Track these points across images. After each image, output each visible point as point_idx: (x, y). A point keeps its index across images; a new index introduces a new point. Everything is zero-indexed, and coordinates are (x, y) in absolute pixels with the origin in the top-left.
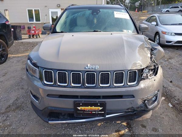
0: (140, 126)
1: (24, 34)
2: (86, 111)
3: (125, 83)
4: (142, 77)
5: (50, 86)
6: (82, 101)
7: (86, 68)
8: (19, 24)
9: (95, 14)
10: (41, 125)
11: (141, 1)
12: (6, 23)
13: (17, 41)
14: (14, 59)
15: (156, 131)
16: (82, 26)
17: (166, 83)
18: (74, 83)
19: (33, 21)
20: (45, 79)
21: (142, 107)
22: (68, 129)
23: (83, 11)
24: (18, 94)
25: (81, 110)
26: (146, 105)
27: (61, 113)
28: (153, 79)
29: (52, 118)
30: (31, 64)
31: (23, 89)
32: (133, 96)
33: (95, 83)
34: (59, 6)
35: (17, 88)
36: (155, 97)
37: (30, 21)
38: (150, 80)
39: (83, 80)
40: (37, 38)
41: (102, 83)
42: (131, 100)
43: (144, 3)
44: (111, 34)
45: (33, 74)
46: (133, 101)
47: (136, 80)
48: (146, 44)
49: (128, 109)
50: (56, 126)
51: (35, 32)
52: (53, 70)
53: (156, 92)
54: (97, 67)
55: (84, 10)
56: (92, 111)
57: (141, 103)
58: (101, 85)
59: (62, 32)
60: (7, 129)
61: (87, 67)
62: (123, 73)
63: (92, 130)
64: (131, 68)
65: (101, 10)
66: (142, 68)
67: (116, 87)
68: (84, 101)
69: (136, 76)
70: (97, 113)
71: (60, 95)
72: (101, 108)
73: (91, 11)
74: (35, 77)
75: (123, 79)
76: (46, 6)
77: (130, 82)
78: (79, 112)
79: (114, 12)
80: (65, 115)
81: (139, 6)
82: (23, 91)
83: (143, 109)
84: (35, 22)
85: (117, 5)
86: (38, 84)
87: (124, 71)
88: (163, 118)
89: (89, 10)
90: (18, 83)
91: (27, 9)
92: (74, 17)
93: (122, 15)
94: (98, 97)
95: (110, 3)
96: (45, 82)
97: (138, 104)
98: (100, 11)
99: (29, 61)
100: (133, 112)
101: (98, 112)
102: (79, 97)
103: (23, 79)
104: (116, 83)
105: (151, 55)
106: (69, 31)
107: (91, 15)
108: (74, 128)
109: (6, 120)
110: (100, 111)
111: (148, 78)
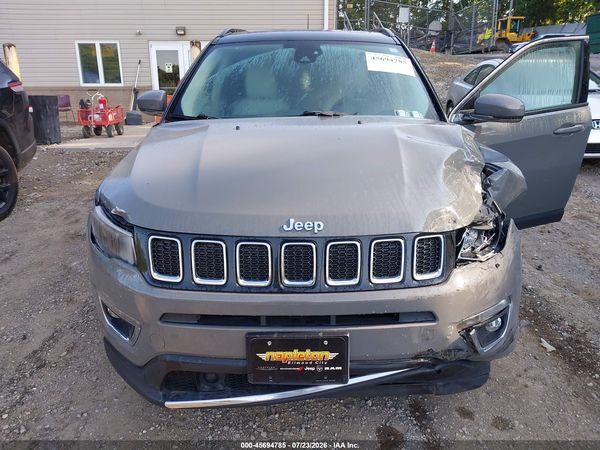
0: (456, 414)
1: (68, 124)
2: (286, 365)
3: (404, 273)
4: (459, 257)
5: (170, 289)
6: (274, 333)
7: (285, 227)
8: (51, 89)
9: (306, 59)
10: (136, 415)
11: (446, 18)
12: (13, 88)
13: (44, 148)
14: (36, 205)
15: (504, 429)
16: (264, 98)
17: (534, 276)
18: (246, 278)
19: (95, 82)
20: (155, 266)
21: (460, 350)
22: (226, 428)
23: (265, 51)
24: (56, 320)
25: (270, 363)
26: (472, 343)
27: (205, 374)
28: (492, 263)
29: (177, 392)
30: (108, 217)
31: (71, 301)
32: (431, 316)
33: (312, 276)
34: (181, 33)
35: (51, 298)
36: (499, 320)
37: (85, 81)
38: (484, 265)
39: (276, 267)
40: (110, 136)
41: (334, 277)
42: (426, 328)
43: (456, 24)
44: (359, 123)
45: (114, 251)
46: (431, 329)
47: (439, 264)
48: (468, 153)
49: (417, 357)
50: (184, 419)
51: (105, 118)
52: (179, 235)
53: (503, 302)
54: (319, 226)
55: (271, 46)
56: (305, 366)
57: (458, 336)
58: (331, 282)
59: (200, 117)
60: (24, 433)
61: (289, 226)
62: (399, 243)
63: (304, 429)
64: (424, 228)
65: (323, 48)
66: (459, 227)
67: (378, 288)
68: (279, 333)
69: (439, 254)
70: (319, 369)
71: (202, 315)
72: (331, 356)
73: (293, 49)
74: (121, 259)
75: (400, 264)
76: (140, 34)
77: (420, 272)
78: (263, 369)
79: (367, 53)
80: (216, 380)
81: (442, 32)
82: (72, 307)
83: (462, 355)
84: (102, 83)
85: (373, 33)
86: (132, 280)
87: (402, 238)
88: (526, 386)
89: (285, 47)
90: (55, 283)
91: (77, 43)
92: (238, 68)
93: (390, 63)
94: (324, 321)
95: (347, 23)
96: (156, 276)
97: (447, 339)
98: (320, 52)
99: (98, 210)
100: (434, 365)
101: (324, 366)
102: (263, 322)
103: (70, 270)
104: (378, 275)
105: (485, 186)
106: (226, 114)
107: (293, 63)
108: (245, 423)
109: (20, 402)
110: (331, 363)
111: (476, 257)
